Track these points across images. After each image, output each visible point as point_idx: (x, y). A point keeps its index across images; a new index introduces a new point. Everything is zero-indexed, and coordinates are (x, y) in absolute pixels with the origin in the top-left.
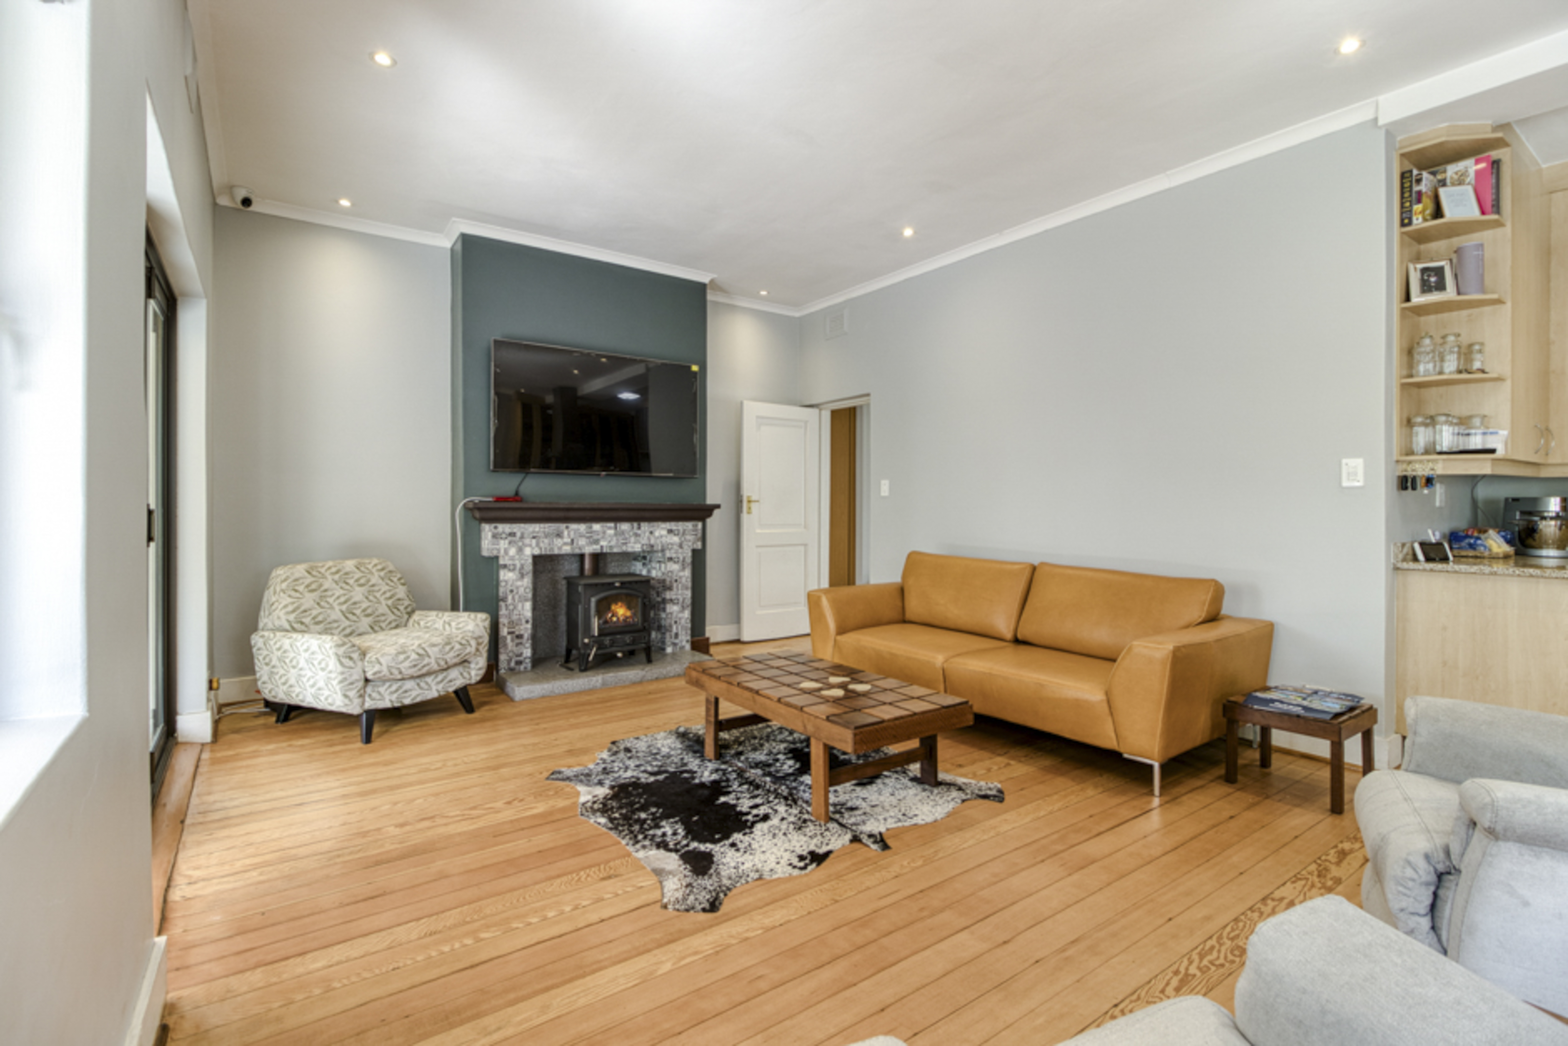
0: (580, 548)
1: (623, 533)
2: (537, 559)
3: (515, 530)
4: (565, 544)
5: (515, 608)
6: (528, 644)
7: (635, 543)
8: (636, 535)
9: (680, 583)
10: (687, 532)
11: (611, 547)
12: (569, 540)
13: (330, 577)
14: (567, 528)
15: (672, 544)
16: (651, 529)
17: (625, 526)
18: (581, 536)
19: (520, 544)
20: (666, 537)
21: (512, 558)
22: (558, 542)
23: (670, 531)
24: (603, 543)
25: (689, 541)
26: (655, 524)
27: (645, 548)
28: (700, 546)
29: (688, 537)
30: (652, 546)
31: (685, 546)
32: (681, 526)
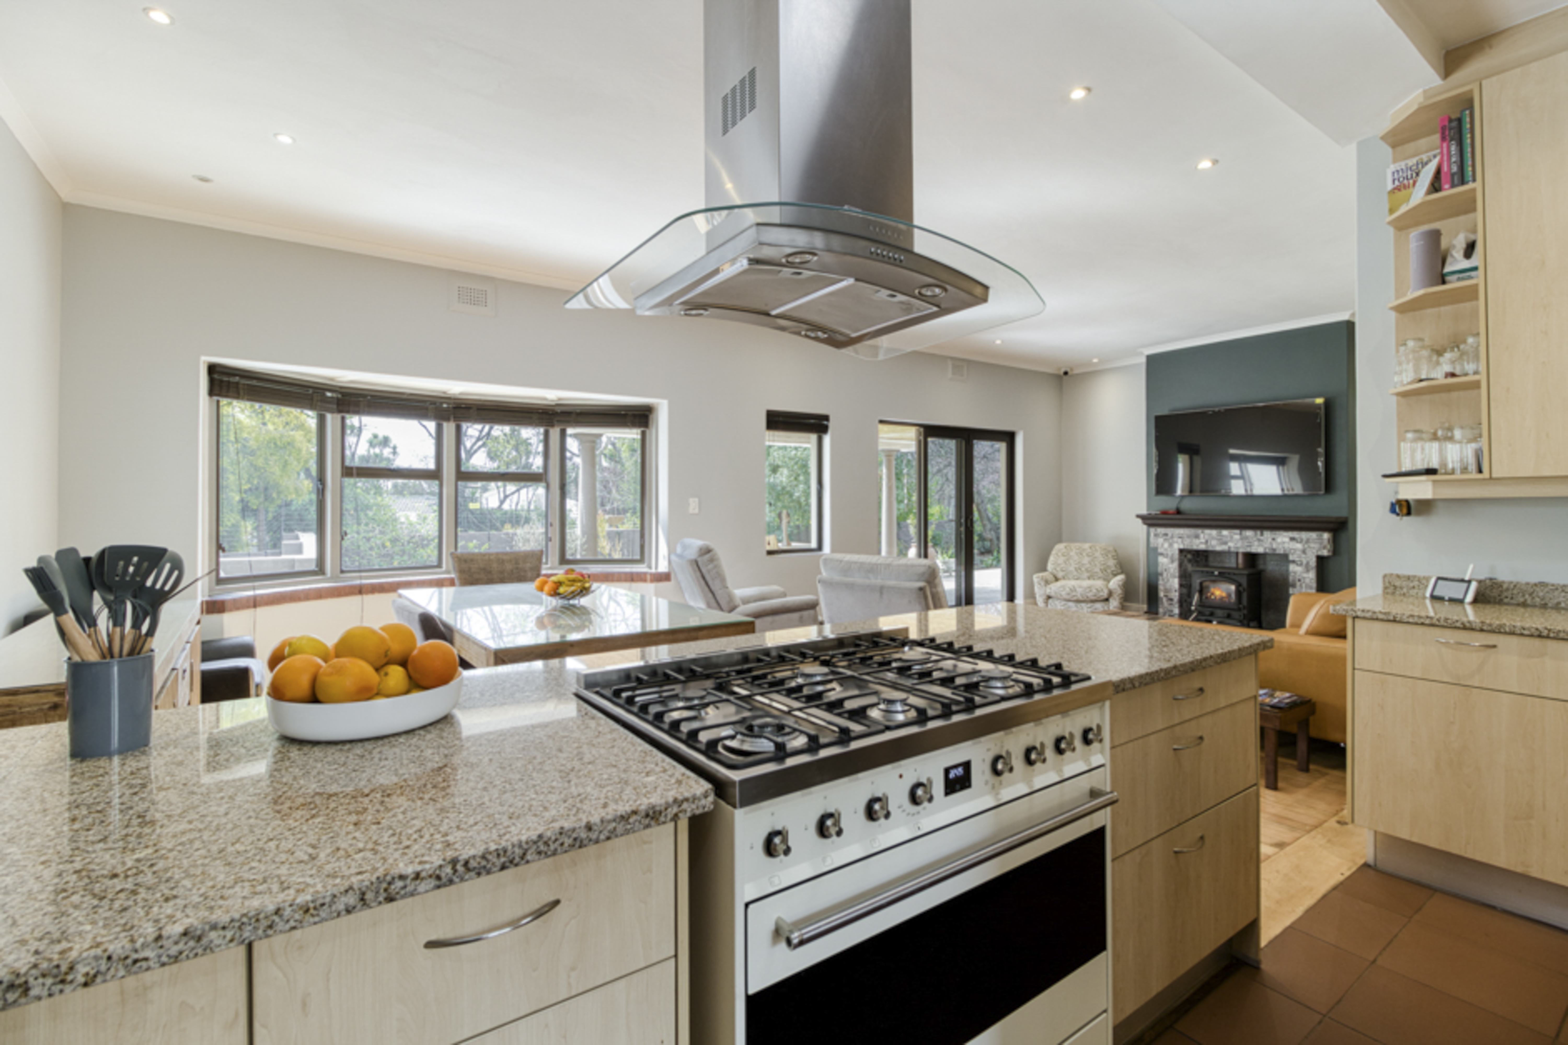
0: (1213, 546)
1: (1247, 538)
2: (1181, 551)
3: (1168, 532)
4: (1201, 543)
5: (1168, 580)
6: (1177, 605)
7: (1259, 546)
9: (1304, 581)
10: (1310, 540)
11: (1237, 548)
13: (1074, 550)
15: (1295, 550)
16: (1274, 536)
17: (1249, 533)
18: (1213, 538)
19: (1171, 541)
20: (1288, 543)
21: (1166, 550)
22: (1197, 541)
23: (1292, 539)
24: (1231, 544)
25: (1314, 548)
26: (1278, 533)
27: (1267, 551)
28: (1325, 553)
29: (1312, 545)
30: (1274, 550)
31: (1308, 552)
32: (1304, 535)
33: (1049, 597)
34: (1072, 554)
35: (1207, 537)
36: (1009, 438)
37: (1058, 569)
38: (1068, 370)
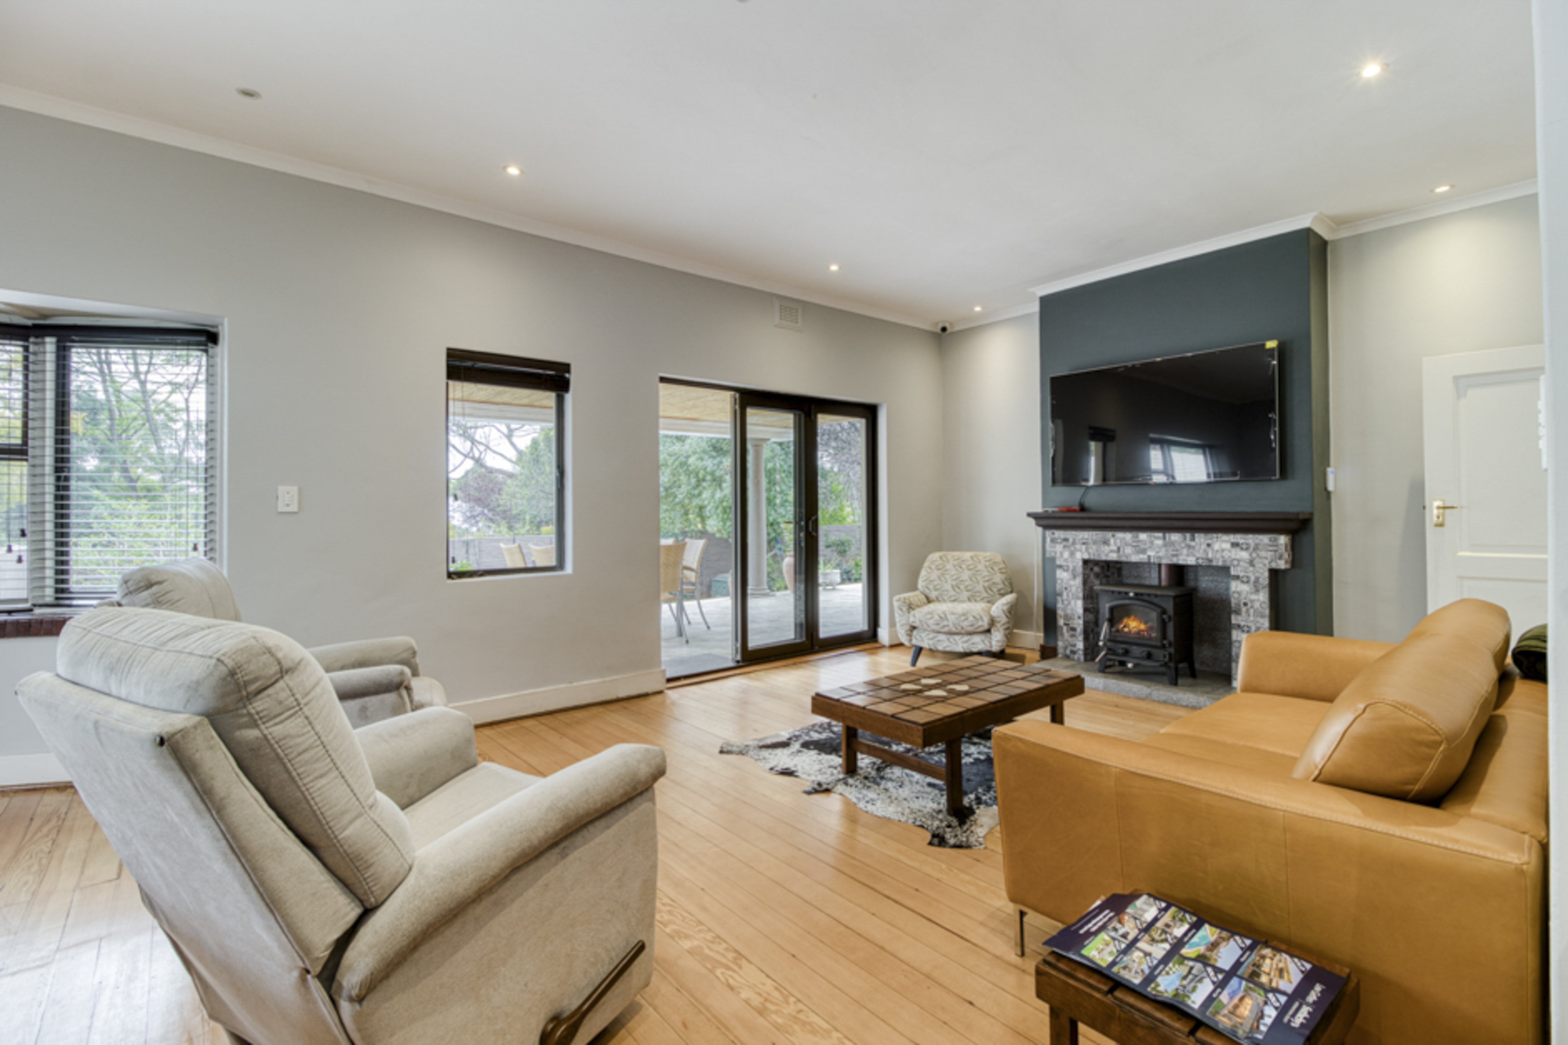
0: (1126, 556)
1: (1173, 543)
2: (1086, 562)
3: (1068, 536)
4: (1112, 551)
5: (1069, 603)
6: (1081, 638)
7: (1188, 555)
8: (1189, 547)
9: (1252, 607)
10: (1260, 547)
11: (1159, 558)
12: (1115, 548)
13: (951, 561)
14: (1113, 536)
15: (1239, 561)
16: (1209, 542)
17: (1175, 537)
18: (1127, 544)
19: (1072, 548)
20: (1230, 551)
21: (1066, 560)
22: (1106, 549)
23: (1235, 545)
24: (1151, 553)
25: (1266, 558)
26: (1215, 536)
27: (1200, 561)
28: (1282, 565)
29: (1263, 554)
30: (1210, 561)
31: (1258, 564)
32: (1251, 539)
33: (914, 628)
34: (949, 566)
35: (1119, 544)
36: (869, 412)
37: (931, 587)
38: (947, 325)
